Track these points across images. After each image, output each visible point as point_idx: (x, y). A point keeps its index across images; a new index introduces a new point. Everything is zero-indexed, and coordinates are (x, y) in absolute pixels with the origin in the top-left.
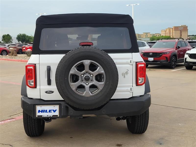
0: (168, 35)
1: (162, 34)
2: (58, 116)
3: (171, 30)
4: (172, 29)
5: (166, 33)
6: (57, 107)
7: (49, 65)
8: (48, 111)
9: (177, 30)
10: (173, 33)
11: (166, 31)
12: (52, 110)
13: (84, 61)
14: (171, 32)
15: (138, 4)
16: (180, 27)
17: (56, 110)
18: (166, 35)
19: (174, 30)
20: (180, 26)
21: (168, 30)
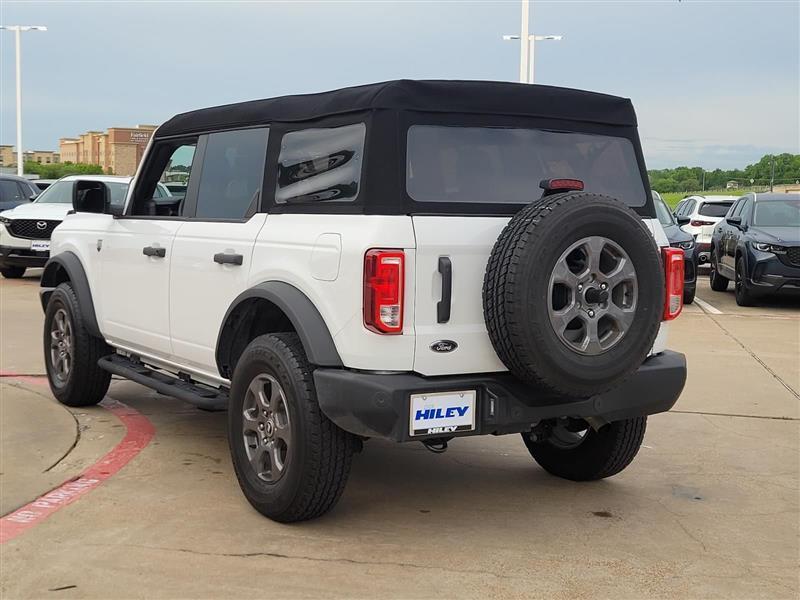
0: (90, 159)
1: (64, 154)
2: (473, 428)
3: (102, 140)
4: (107, 136)
5: (81, 150)
6: (468, 399)
7: (444, 253)
8: (443, 413)
9: (127, 145)
10: (108, 153)
11: (81, 146)
12: (454, 409)
13: (588, 240)
14: (103, 148)
15: (43, 29)
16: (136, 131)
17: (466, 408)
18: (81, 160)
19: (111, 140)
20: (137, 127)
21: (91, 141)
